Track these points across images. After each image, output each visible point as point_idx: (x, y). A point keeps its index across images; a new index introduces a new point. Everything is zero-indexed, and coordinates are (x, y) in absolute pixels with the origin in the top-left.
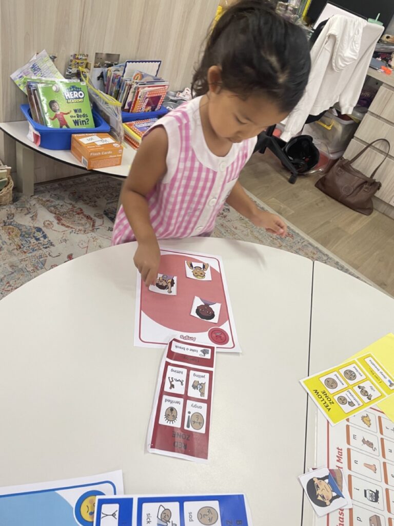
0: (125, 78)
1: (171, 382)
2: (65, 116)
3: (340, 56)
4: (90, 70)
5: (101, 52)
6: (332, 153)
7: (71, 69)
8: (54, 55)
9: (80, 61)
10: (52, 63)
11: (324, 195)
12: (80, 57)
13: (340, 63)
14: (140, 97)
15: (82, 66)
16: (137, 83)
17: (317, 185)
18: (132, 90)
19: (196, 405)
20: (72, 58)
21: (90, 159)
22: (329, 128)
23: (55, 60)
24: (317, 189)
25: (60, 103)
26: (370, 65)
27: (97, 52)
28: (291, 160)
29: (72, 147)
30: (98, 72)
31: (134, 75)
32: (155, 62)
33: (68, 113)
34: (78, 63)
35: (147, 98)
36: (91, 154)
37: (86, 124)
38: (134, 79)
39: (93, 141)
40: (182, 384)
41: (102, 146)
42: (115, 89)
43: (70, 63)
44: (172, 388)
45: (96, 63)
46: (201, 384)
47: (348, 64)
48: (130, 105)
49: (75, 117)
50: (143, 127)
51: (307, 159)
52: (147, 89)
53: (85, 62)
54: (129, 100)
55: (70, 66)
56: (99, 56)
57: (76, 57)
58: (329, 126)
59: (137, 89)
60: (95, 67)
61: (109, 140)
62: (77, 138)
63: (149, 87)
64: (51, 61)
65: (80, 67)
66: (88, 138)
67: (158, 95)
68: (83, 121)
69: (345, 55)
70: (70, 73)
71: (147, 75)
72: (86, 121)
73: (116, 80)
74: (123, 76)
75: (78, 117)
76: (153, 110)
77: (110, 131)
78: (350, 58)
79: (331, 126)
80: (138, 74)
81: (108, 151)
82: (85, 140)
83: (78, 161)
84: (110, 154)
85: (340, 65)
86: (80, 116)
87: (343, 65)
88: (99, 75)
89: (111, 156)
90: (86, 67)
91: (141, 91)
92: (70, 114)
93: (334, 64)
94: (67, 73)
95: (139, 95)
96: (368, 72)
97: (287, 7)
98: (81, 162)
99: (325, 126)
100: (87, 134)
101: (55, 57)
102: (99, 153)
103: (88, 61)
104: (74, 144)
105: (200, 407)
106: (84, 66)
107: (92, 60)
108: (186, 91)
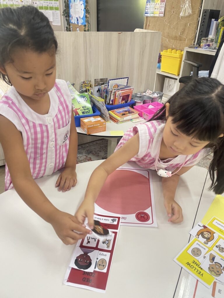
0: (109, 88)
1: (88, 240)
2: (77, 110)
4: (92, 88)
5: (97, 78)
7: (82, 88)
8: (73, 83)
9: (87, 84)
10: (73, 87)
12: (86, 82)
14: (117, 96)
15: (88, 87)
16: (115, 90)
18: (113, 93)
19: (103, 254)
20: (82, 83)
21: (88, 129)
23: (74, 85)
25: (75, 104)
27: (95, 79)
29: (81, 125)
30: (96, 88)
31: (114, 85)
32: (125, 78)
33: (79, 109)
34: (86, 85)
35: (121, 96)
36: (88, 126)
37: (88, 113)
38: (114, 88)
39: (90, 120)
40: (95, 241)
41: (94, 122)
42: (105, 95)
43: (82, 86)
44: (88, 244)
45: (95, 84)
46: (108, 241)
48: (112, 101)
49: (83, 110)
50: (120, 112)
52: (120, 92)
53: (89, 84)
54: (112, 98)
55: (82, 87)
56: (97, 81)
57: (85, 82)
59: (115, 92)
60: (95, 86)
61: (99, 119)
62: (82, 120)
63: (122, 91)
64: (72, 86)
65: (87, 87)
66: (88, 119)
67: (128, 94)
68: (87, 112)
70: (82, 90)
71: (121, 85)
72: (89, 111)
73: (105, 91)
74: (108, 88)
75: (84, 110)
76: (126, 102)
77: (101, 114)
80: (115, 85)
81: (97, 124)
82: (86, 120)
83: (83, 131)
84: (99, 126)
86: (86, 109)
88: (97, 90)
89: (99, 127)
90: (91, 87)
91: (117, 93)
92: (80, 109)
94: (81, 91)
95: (117, 95)
97: (207, 40)
98: (84, 131)
100: (88, 118)
101: (74, 84)
102: (93, 126)
103: (91, 84)
104: (81, 123)
105: (106, 255)
106: (89, 86)
107: (93, 83)
108: (147, 91)
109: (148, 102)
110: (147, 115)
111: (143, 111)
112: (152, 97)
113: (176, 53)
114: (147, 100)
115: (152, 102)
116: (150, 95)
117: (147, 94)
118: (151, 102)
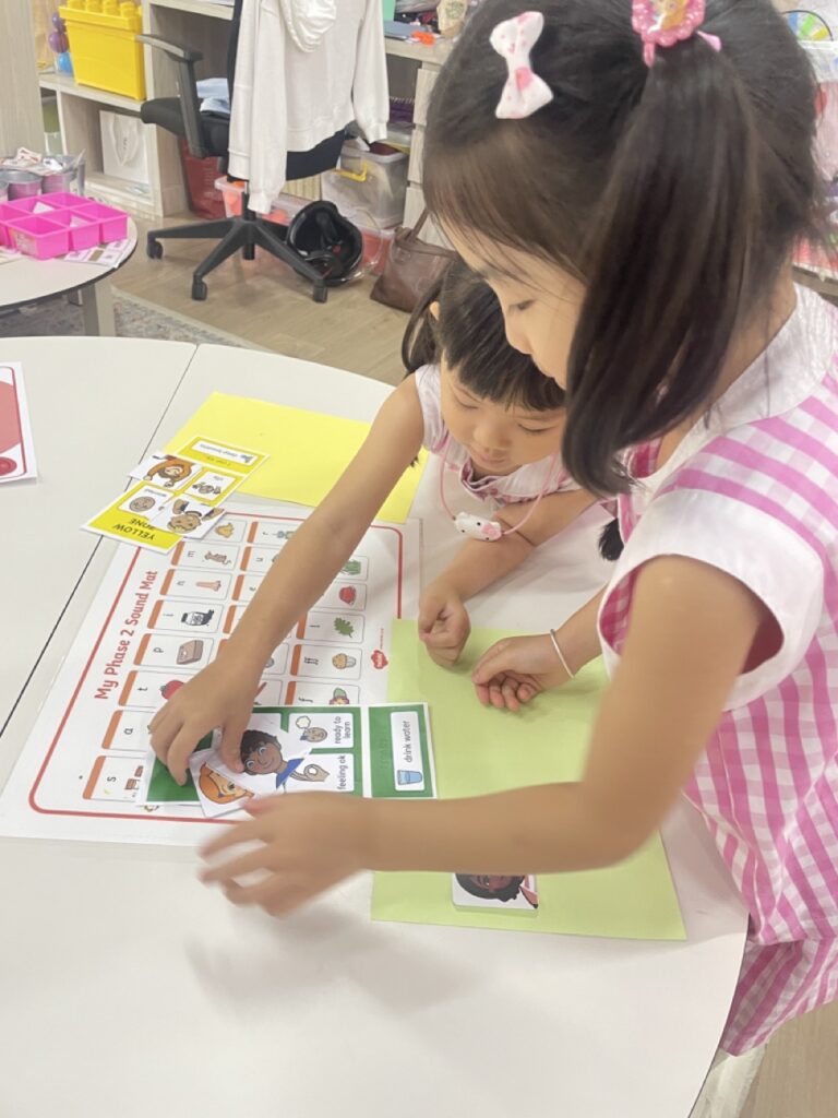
3: (300, 18)
6: (387, 228)
11: (388, 309)
13: (306, 33)
17: (373, 297)
22: (362, 178)
24: (375, 302)
26: (385, 32)
28: (303, 257)
47: (322, 31)
51: (337, 249)
58: (360, 174)
69: (310, 15)
78: (321, 19)
79: (364, 174)
85: (309, 38)
87: (314, 37)
93: (296, 38)
96: (386, 48)
99: (354, 176)
108: (20, 155)
109: (28, 191)
110: (27, 237)
111: (14, 223)
112: (42, 173)
113: (118, 14)
114: (24, 186)
115: (43, 193)
116: (32, 165)
117: (22, 165)
118: (39, 192)
